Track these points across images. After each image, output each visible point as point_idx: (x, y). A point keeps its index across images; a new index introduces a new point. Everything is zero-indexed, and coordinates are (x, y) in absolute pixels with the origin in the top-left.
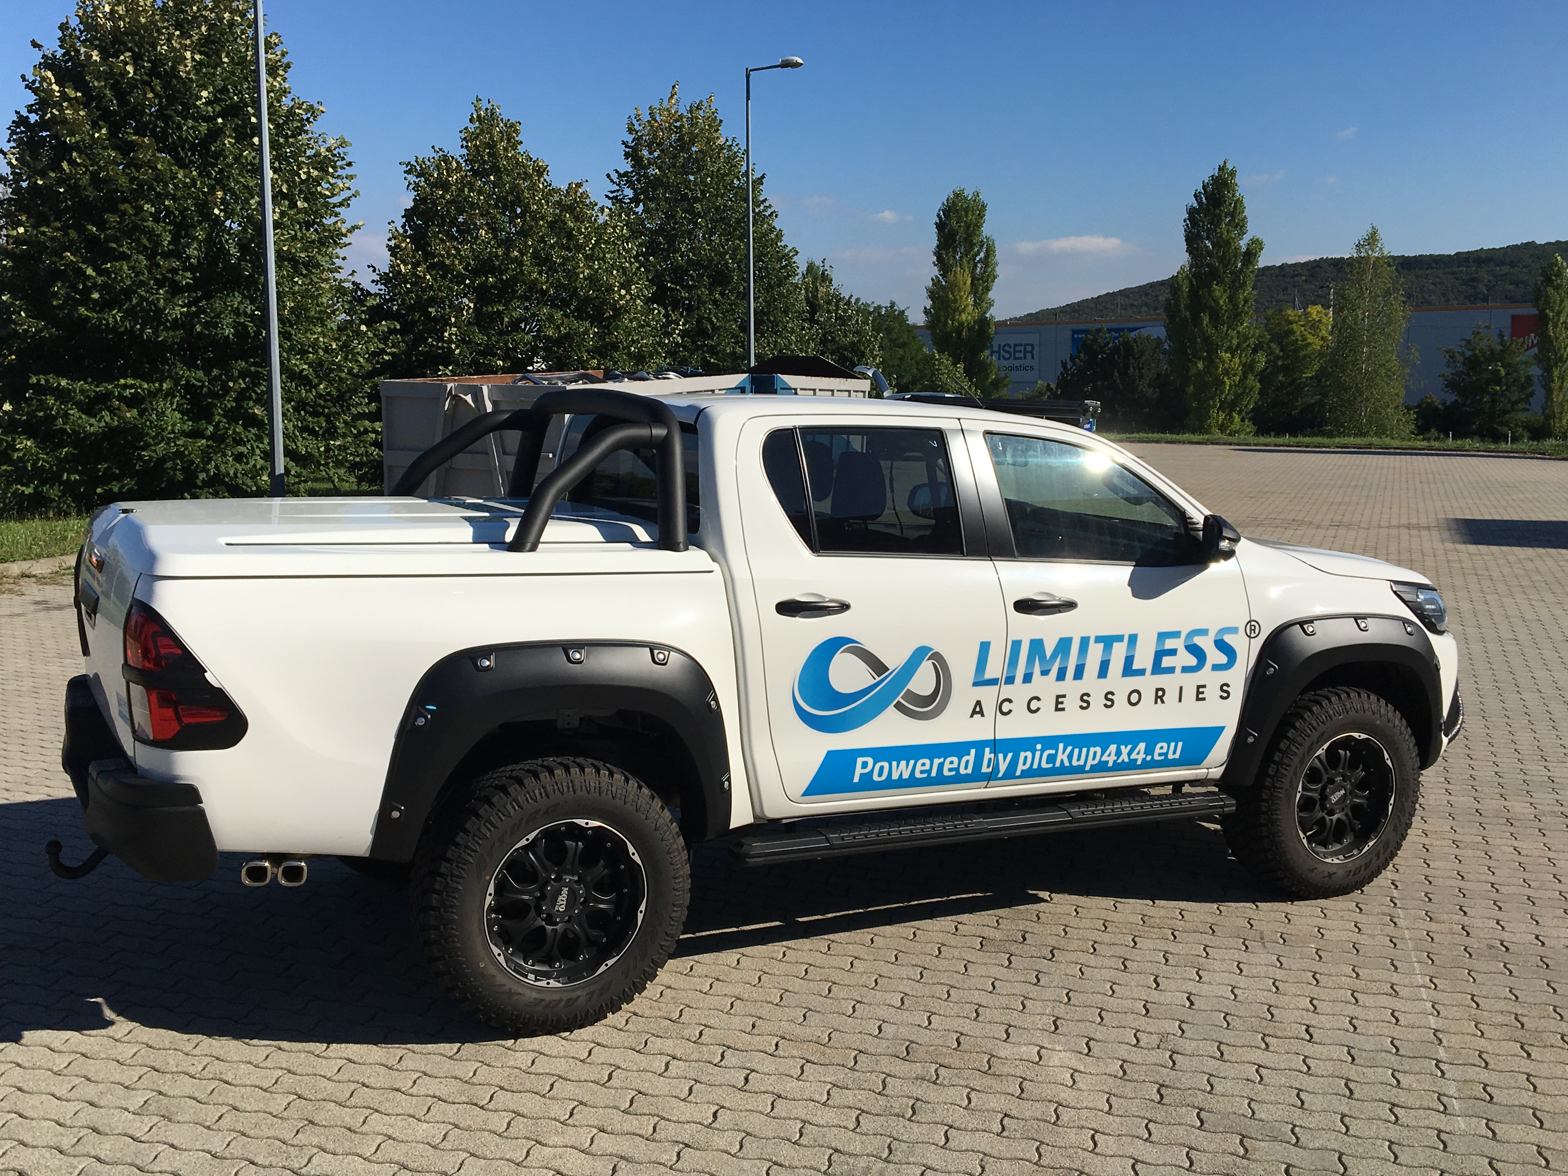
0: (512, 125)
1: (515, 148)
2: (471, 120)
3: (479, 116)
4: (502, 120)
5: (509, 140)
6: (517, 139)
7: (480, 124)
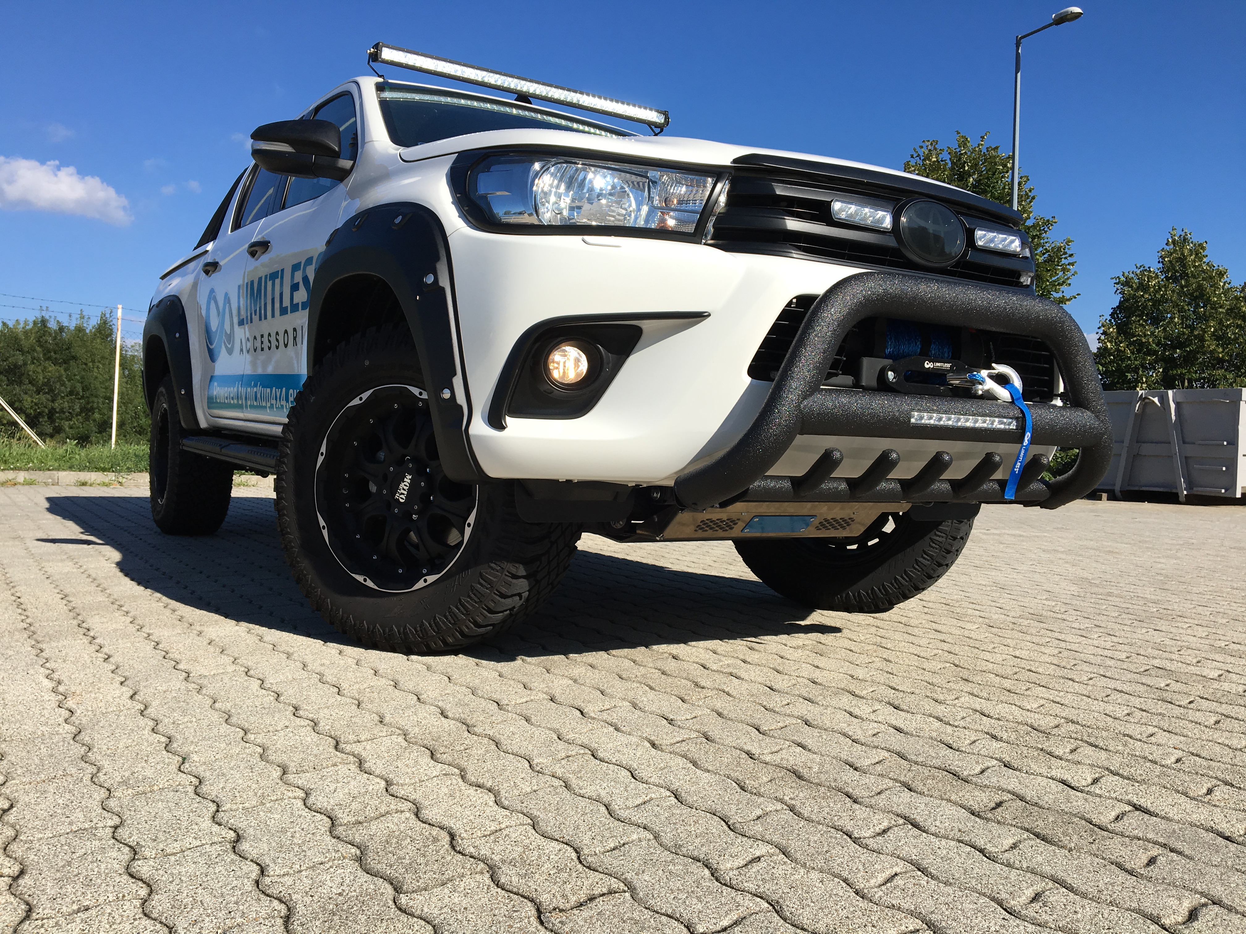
0: (1199, 245)
1: (1201, 259)
2: (1167, 244)
3: (1174, 242)
4: (1192, 242)
5: (1197, 254)
6: (1203, 254)
7: (1174, 246)
